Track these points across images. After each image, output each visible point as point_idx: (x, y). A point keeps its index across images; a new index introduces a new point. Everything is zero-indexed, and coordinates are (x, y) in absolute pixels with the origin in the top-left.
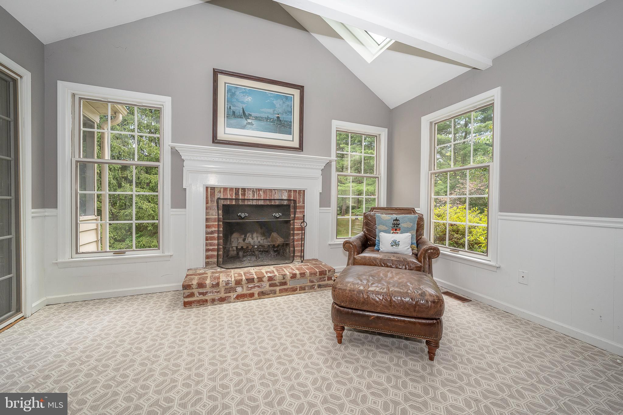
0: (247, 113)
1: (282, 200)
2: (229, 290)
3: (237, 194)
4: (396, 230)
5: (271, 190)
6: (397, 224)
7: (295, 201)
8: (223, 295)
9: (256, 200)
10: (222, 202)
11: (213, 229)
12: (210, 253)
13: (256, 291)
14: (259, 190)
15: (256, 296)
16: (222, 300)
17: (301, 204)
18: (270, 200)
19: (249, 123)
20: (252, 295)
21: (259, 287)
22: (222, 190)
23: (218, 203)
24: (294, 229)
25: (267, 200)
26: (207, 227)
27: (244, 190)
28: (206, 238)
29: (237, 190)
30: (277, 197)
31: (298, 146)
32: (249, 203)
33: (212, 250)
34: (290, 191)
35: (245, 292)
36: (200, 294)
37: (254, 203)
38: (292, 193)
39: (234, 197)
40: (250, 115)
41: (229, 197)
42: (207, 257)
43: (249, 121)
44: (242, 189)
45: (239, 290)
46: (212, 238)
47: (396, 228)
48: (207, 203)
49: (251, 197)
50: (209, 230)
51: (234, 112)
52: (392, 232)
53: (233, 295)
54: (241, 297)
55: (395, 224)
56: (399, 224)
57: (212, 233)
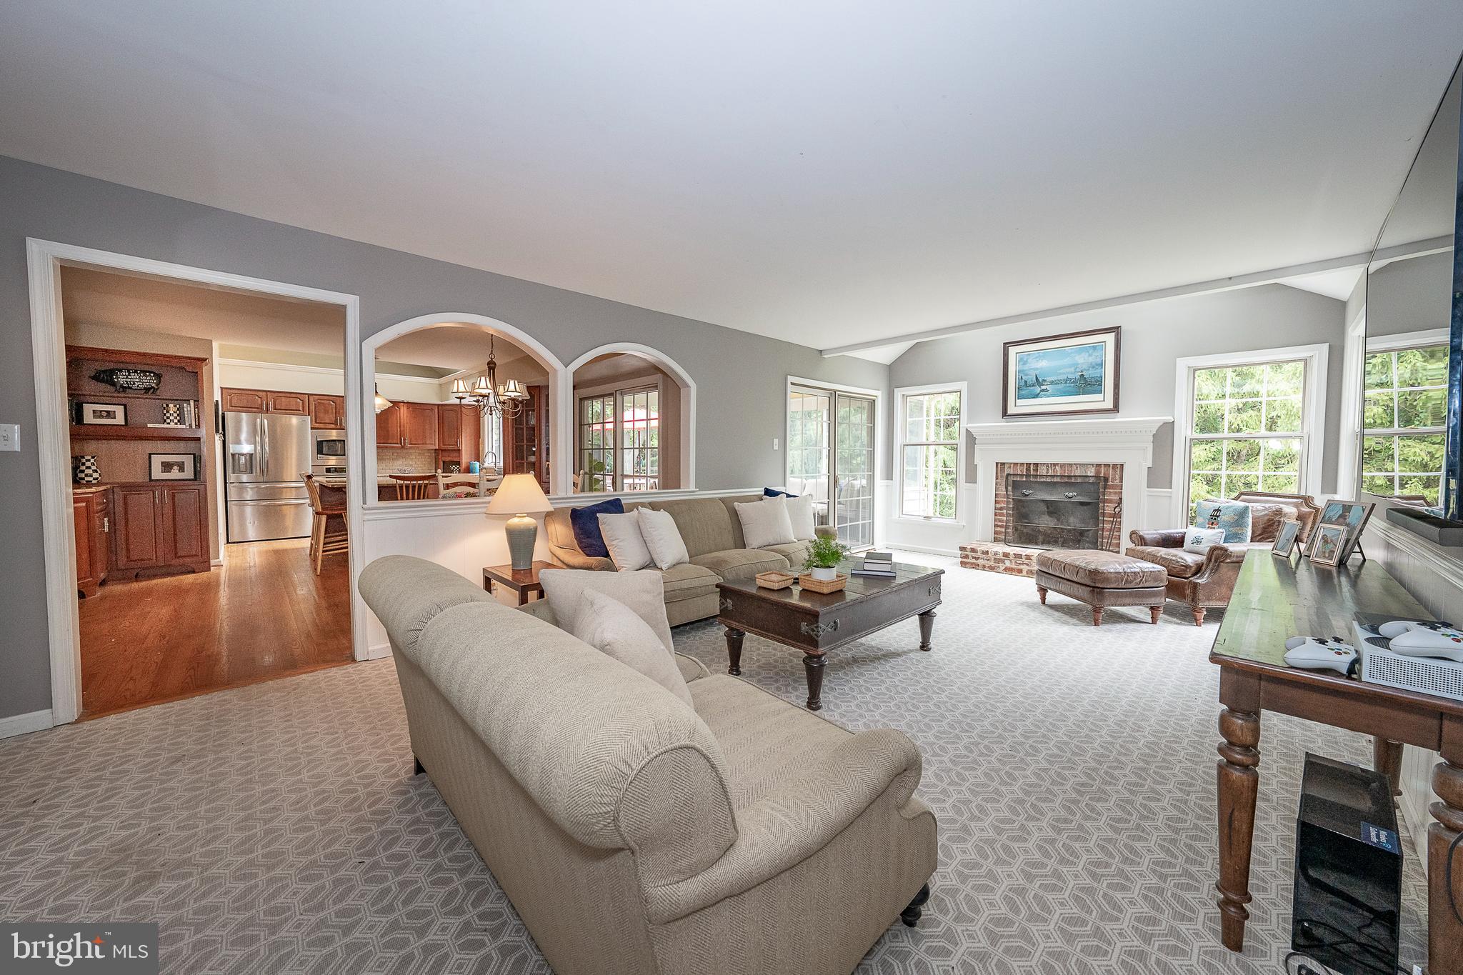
0: (1040, 380)
1: (1086, 476)
2: (998, 561)
3: (1028, 469)
4: (1212, 524)
5: (1071, 465)
6: (1216, 516)
7: (1106, 479)
8: (992, 563)
9: (1051, 476)
10: (1011, 479)
11: (1003, 505)
12: (998, 529)
13: (1025, 568)
14: (1055, 465)
15: (1024, 573)
16: (992, 569)
17: (1117, 482)
18: (1069, 477)
19: (1043, 390)
20: (1020, 571)
21: (1027, 565)
22: (1012, 465)
23: (1007, 478)
24: (1104, 515)
25: (1065, 476)
26: (996, 502)
27: (1036, 465)
28: (995, 513)
29: (1029, 465)
30: (1078, 473)
31: (1111, 406)
32: (1042, 480)
33: (1001, 526)
34: (1098, 465)
35: (1014, 566)
36: (973, 558)
37: (1049, 480)
38: (1103, 468)
39: (1025, 473)
40: (1044, 381)
41: (1019, 473)
42: (996, 533)
43: (1043, 387)
44: (1034, 464)
45: (1008, 564)
46: (1002, 515)
47: (1213, 521)
48: (997, 479)
49: (1045, 473)
50: (998, 506)
51: (1026, 382)
52: (1207, 526)
53: (1002, 567)
54: (1008, 570)
55: (1213, 516)
56: (1218, 517)
57: (1001, 509)
